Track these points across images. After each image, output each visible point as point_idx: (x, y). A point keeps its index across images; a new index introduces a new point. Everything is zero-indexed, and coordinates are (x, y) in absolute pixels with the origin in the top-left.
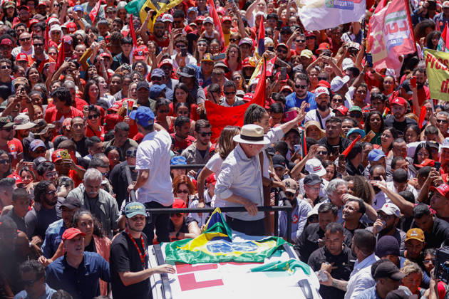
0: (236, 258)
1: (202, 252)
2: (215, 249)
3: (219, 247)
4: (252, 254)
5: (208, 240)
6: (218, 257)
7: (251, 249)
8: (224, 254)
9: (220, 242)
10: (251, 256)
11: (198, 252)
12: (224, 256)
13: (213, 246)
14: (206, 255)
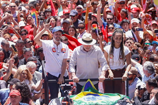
0: (98, 103)
1: (81, 101)
2: (88, 99)
3: (90, 98)
4: (107, 101)
5: (85, 95)
6: (89, 103)
7: (107, 99)
8: (92, 101)
9: (91, 96)
10: (106, 102)
11: (79, 101)
12: (92, 102)
13: (87, 98)
14: (83, 102)
